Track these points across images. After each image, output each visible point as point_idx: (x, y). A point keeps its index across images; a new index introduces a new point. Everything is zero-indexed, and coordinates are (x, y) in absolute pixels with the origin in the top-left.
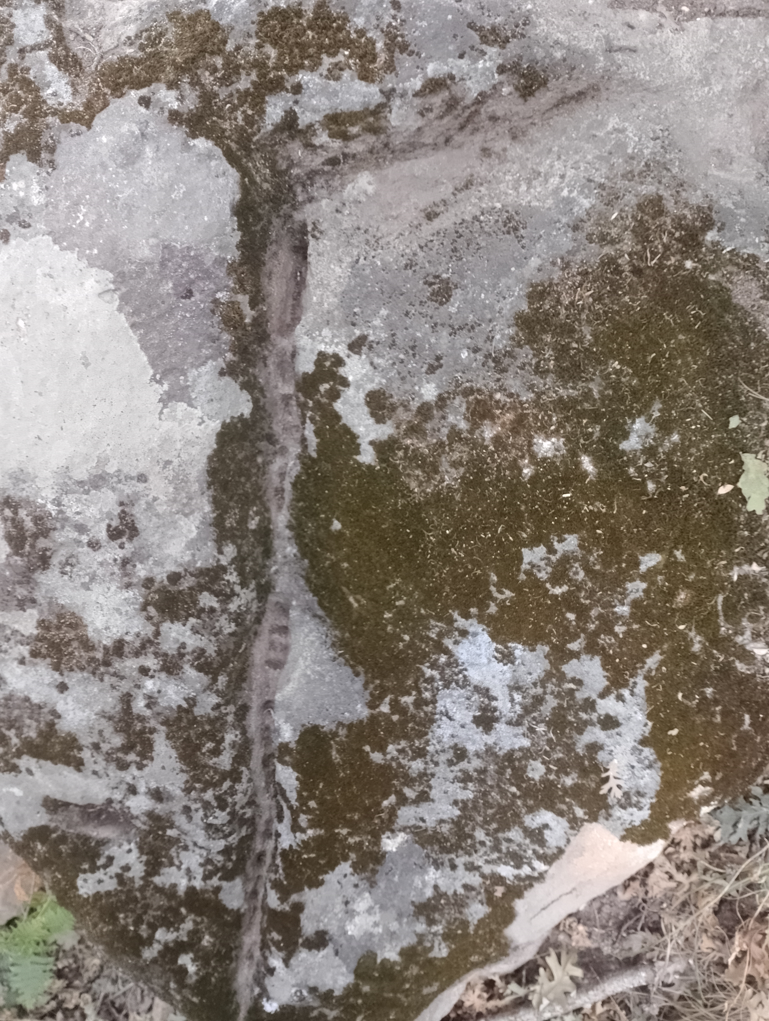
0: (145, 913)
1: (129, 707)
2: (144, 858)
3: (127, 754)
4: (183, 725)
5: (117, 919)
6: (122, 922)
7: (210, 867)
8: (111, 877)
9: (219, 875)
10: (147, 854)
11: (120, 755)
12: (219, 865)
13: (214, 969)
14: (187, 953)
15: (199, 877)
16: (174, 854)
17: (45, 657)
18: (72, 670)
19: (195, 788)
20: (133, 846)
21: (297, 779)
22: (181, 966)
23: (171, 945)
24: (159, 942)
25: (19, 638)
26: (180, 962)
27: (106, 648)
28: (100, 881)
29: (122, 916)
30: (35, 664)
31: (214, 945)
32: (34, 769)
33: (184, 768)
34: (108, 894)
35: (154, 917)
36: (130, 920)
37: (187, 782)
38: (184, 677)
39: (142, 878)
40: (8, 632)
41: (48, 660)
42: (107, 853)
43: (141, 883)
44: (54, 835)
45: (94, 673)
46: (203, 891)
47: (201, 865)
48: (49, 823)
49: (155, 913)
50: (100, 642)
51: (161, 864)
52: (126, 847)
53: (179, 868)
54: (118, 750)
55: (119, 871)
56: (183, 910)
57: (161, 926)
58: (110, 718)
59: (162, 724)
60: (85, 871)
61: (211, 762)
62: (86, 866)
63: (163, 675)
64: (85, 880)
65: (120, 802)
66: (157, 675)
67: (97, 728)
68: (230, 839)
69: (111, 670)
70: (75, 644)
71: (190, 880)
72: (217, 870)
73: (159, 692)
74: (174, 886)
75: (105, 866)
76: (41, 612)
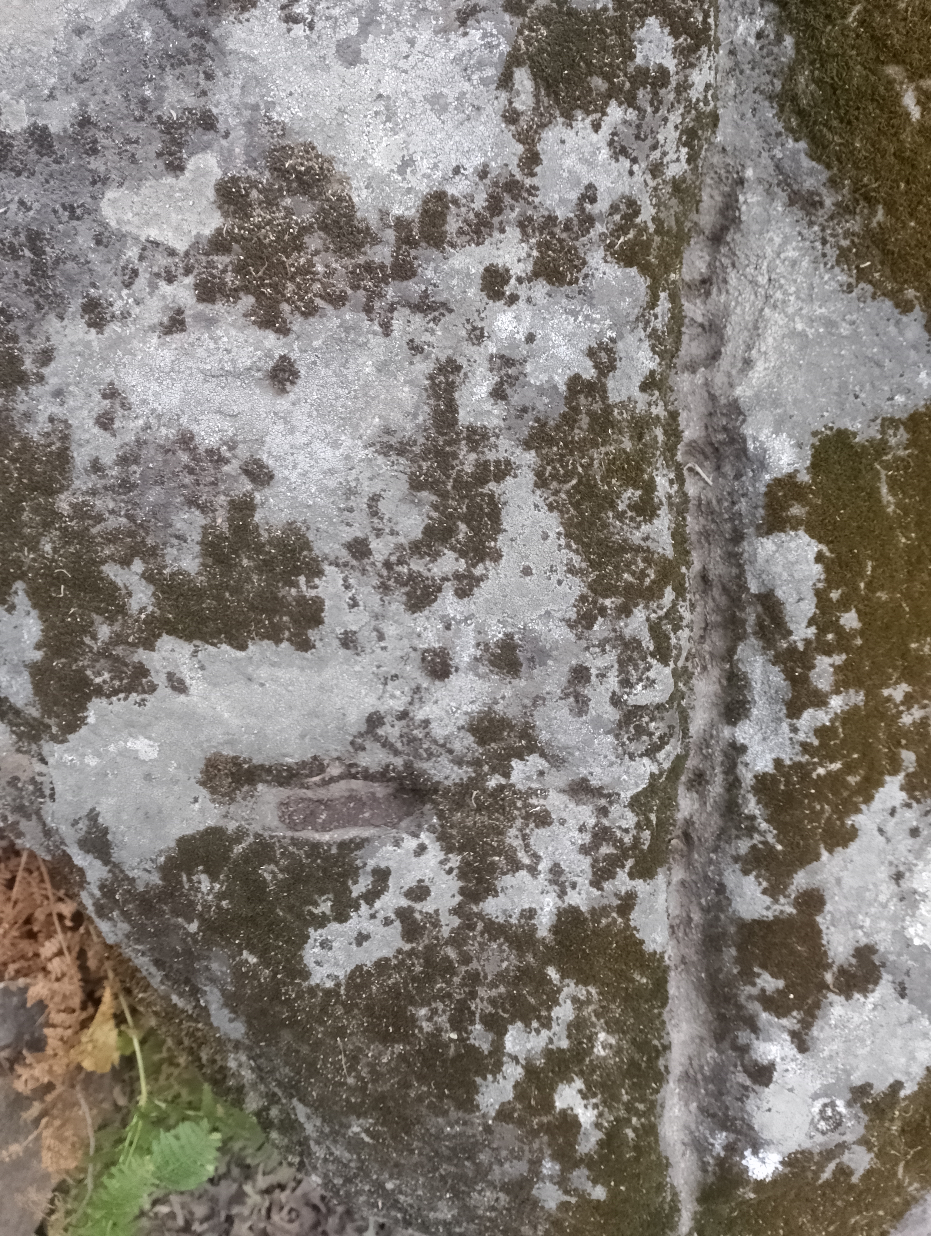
0: (473, 995)
1: (452, 407)
2: (455, 860)
3: (435, 556)
4: (578, 434)
5: (413, 1021)
6: (427, 1027)
7: (606, 850)
8: (387, 922)
9: (630, 863)
10: (461, 850)
11: (417, 565)
12: (628, 840)
13: (630, 1108)
14: (570, 1081)
15: (584, 881)
16: (518, 843)
17: (234, 294)
18: (310, 311)
19: (603, 611)
20: (425, 837)
21: (819, 558)
22: (564, 1112)
23: (540, 1062)
24: (515, 1059)
25: (163, 261)
26: (559, 1104)
27: (401, 224)
28: (362, 938)
29: (423, 1012)
30: (210, 322)
31: (618, 1051)
32: (186, 673)
33: (577, 561)
34: (382, 965)
35: (492, 1001)
36: (443, 1020)
37: (583, 598)
38: (592, 286)
39: (457, 911)
40: (132, 253)
41: (248, 301)
42: (372, 863)
43: (456, 922)
44: (238, 849)
45: (368, 310)
46: (598, 913)
47: (584, 850)
48: (222, 823)
49: (494, 993)
50: (384, 214)
51: (492, 868)
52: (411, 843)
53: (533, 871)
54: (416, 548)
55: (404, 903)
56: (552, 973)
57: (512, 1022)
58: (402, 450)
59: (527, 445)
60: (321, 922)
61: (636, 537)
62: (325, 907)
63: (541, 288)
64: (325, 945)
65: (404, 715)
66: (523, 291)
67: (368, 489)
68: (661, 755)
69: (414, 288)
70: (314, 242)
71: (562, 894)
72: (624, 852)
73: (530, 338)
74: (530, 914)
75: (371, 896)
76: (226, 159)
